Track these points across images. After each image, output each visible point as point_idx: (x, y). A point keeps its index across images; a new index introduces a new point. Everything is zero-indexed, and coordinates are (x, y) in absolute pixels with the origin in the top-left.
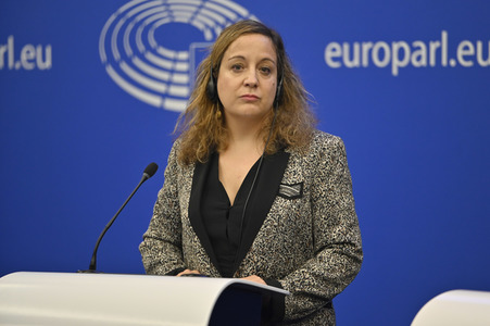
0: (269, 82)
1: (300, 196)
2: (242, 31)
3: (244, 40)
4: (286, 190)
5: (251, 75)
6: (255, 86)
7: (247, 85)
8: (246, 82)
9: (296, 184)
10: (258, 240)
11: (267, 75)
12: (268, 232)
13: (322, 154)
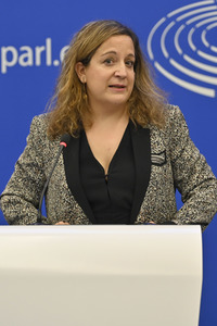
1: (165, 162)
4: (154, 159)
5: (121, 69)
7: (118, 76)
8: (117, 74)
9: (161, 153)
12: (151, 196)
13: (172, 125)
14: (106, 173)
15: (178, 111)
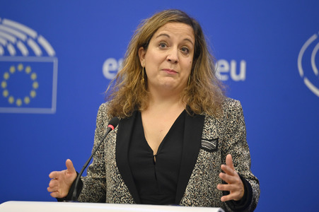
0: (187, 60)
2: (169, 19)
3: (170, 25)
4: (205, 144)
5: (173, 53)
6: (176, 62)
7: (169, 60)
8: (168, 58)
9: (213, 140)
10: (190, 186)
11: (186, 54)
12: (197, 179)
13: (229, 116)
14: (155, 153)
15: (239, 104)
